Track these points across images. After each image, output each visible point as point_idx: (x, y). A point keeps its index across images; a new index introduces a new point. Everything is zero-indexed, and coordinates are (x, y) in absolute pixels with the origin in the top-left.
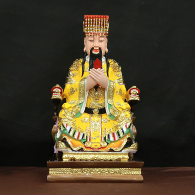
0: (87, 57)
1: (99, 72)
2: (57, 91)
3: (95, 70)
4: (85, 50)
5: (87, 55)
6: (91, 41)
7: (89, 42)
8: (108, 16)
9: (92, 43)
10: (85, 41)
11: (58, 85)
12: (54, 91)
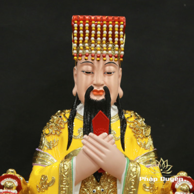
0: (78, 107)
1: (105, 141)
2: (9, 184)
3: (95, 136)
4: (74, 91)
5: (79, 102)
6: (88, 73)
7: (84, 76)
8: (123, 18)
9: (90, 76)
10: (75, 73)
11: (11, 171)
12: (3, 183)
